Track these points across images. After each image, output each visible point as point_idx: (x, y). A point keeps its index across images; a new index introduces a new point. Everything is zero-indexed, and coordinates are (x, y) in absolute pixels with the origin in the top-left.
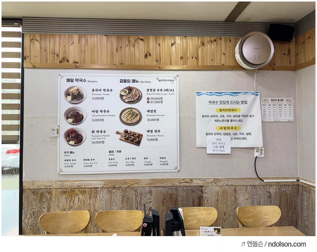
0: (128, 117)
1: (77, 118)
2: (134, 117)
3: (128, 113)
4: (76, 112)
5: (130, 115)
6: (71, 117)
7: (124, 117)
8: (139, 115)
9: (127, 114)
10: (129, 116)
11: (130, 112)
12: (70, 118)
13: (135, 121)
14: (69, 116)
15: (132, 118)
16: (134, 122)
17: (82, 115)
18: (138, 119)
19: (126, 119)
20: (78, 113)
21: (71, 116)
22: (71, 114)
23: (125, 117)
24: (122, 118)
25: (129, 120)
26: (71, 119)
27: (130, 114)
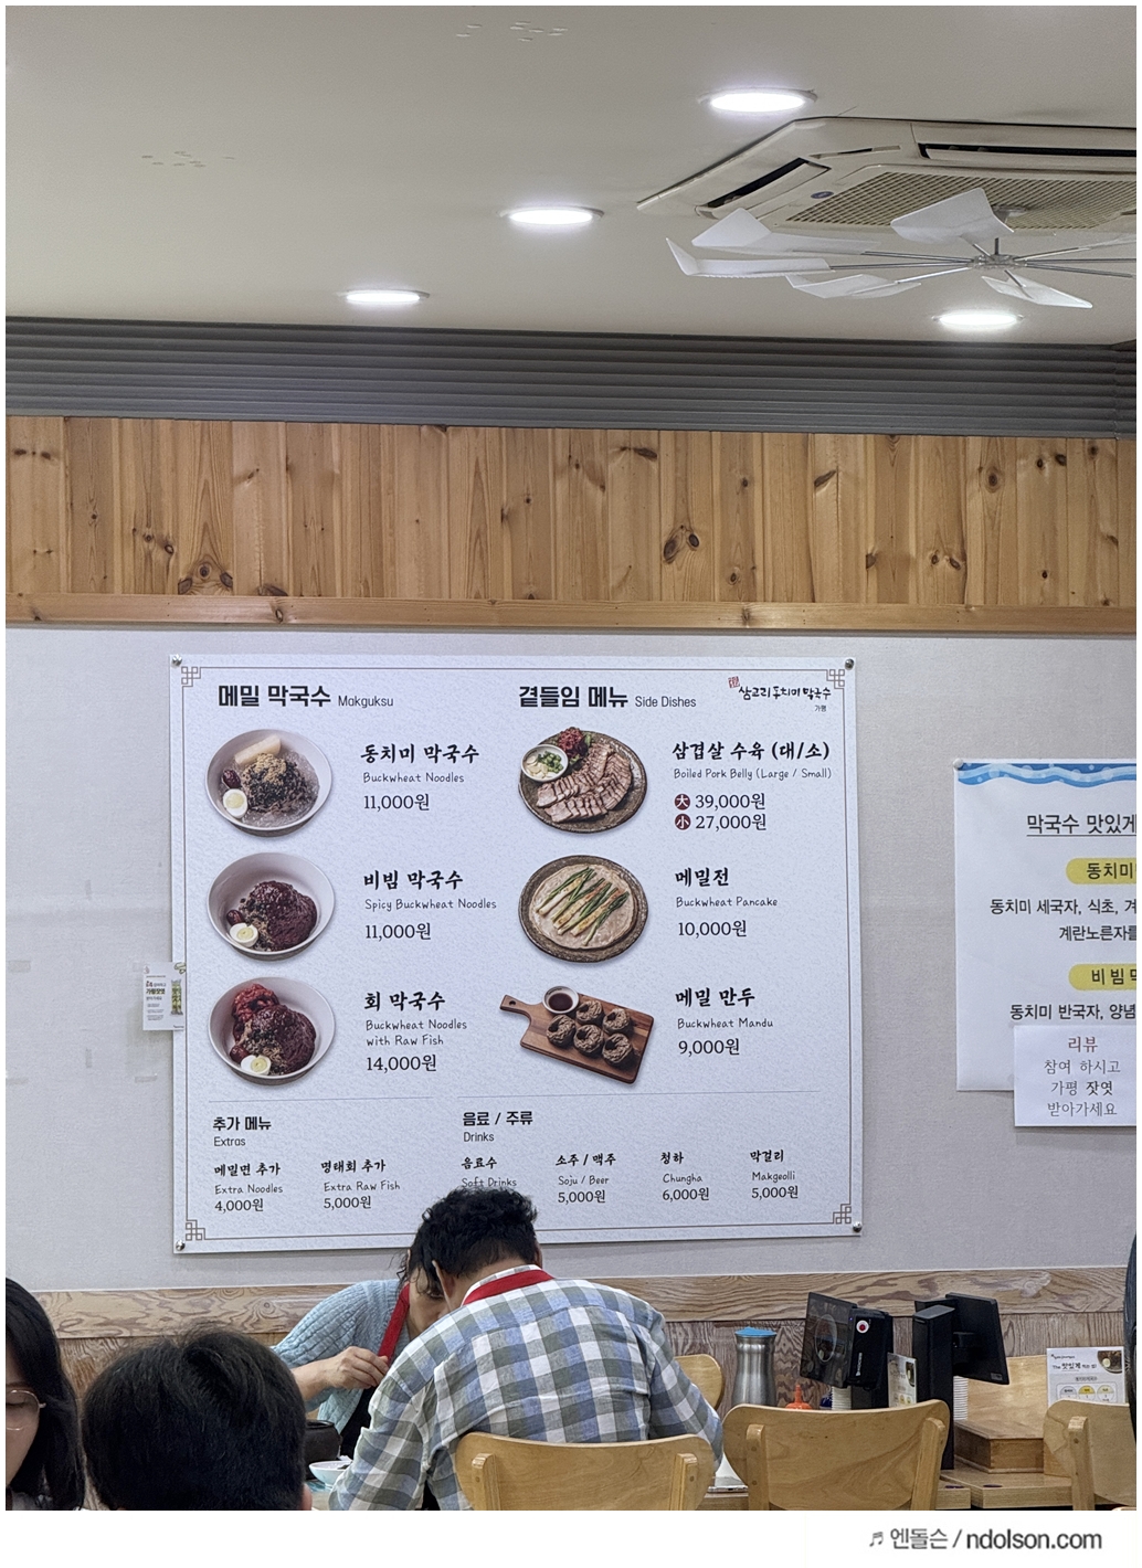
0: (568, 914)
1: (283, 923)
2: (599, 910)
3: (570, 888)
4: (274, 884)
5: (581, 902)
6: (248, 915)
7: (545, 915)
8: (630, 898)
9: (563, 893)
10: (573, 909)
11: (576, 883)
12: (242, 920)
13: (606, 938)
14: (237, 906)
15: (591, 918)
16: (605, 943)
17: (308, 901)
18: (628, 926)
19: (557, 925)
20: (284, 889)
21: (250, 907)
22: (247, 898)
23: (553, 914)
24: (536, 918)
25: (575, 931)
26: (249, 923)
27: (579, 897)
